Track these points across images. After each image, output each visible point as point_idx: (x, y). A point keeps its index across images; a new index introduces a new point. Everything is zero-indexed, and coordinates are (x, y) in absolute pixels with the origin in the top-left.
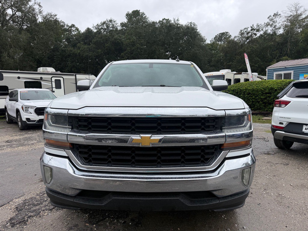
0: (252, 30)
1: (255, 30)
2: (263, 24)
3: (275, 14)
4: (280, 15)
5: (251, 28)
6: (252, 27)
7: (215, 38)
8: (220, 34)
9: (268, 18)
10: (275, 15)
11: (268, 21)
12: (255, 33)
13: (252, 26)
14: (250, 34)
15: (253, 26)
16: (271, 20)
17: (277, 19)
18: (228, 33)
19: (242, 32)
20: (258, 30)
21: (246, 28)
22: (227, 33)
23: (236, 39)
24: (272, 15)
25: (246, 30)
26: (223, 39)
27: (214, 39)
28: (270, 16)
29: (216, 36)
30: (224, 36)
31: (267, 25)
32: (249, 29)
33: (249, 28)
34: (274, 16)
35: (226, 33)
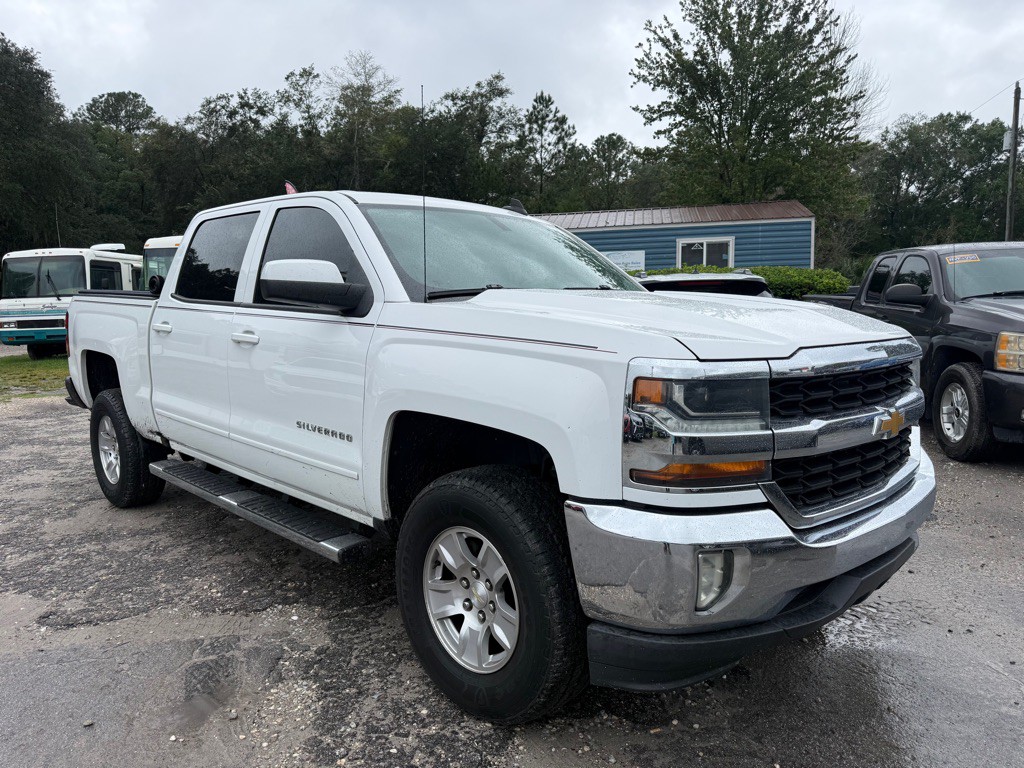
0: (243, 105)
1: (252, 108)
2: (272, 93)
3: (304, 70)
4: (318, 76)
5: (239, 100)
6: (242, 97)
7: (92, 106)
8: (109, 95)
9: (287, 79)
10: (306, 74)
11: (287, 88)
12: (254, 117)
13: (242, 92)
14: (238, 118)
15: (245, 93)
16: (295, 86)
17: (313, 87)
18: (141, 100)
19: (212, 105)
20: (262, 111)
21: (223, 97)
22: (136, 96)
23: (189, 127)
24: (297, 72)
25: (223, 102)
26: (124, 117)
27: (89, 110)
28: (292, 74)
29: (95, 101)
30: (126, 106)
31: (285, 98)
32: (235, 102)
33: (232, 96)
34: (301, 76)
35: (131, 96)
